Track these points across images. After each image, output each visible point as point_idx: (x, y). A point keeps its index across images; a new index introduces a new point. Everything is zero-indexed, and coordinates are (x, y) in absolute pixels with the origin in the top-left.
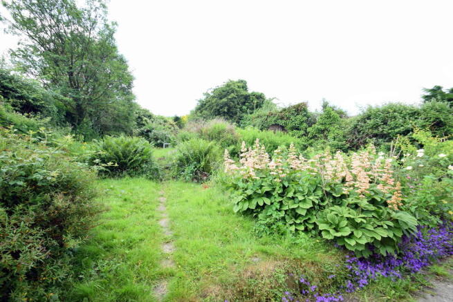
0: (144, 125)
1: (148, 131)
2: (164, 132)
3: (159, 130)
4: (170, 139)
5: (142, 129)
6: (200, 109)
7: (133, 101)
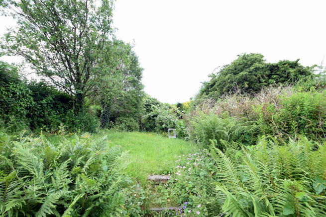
0: (152, 111)
1: (155, 116)
2: (169, 117)
3: (164, 115)
4: (174, 124)
5: (150, 114)
6: (205, 91)
7: (142, 90)
